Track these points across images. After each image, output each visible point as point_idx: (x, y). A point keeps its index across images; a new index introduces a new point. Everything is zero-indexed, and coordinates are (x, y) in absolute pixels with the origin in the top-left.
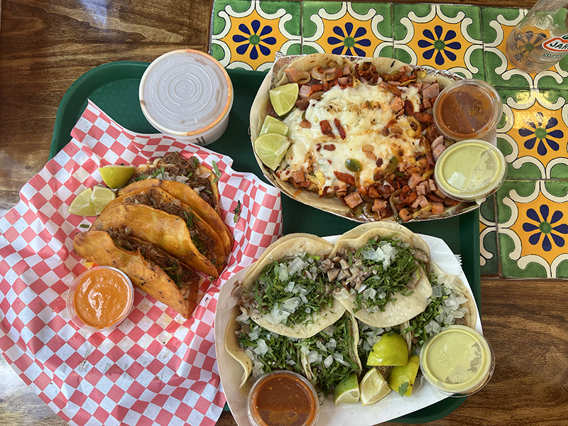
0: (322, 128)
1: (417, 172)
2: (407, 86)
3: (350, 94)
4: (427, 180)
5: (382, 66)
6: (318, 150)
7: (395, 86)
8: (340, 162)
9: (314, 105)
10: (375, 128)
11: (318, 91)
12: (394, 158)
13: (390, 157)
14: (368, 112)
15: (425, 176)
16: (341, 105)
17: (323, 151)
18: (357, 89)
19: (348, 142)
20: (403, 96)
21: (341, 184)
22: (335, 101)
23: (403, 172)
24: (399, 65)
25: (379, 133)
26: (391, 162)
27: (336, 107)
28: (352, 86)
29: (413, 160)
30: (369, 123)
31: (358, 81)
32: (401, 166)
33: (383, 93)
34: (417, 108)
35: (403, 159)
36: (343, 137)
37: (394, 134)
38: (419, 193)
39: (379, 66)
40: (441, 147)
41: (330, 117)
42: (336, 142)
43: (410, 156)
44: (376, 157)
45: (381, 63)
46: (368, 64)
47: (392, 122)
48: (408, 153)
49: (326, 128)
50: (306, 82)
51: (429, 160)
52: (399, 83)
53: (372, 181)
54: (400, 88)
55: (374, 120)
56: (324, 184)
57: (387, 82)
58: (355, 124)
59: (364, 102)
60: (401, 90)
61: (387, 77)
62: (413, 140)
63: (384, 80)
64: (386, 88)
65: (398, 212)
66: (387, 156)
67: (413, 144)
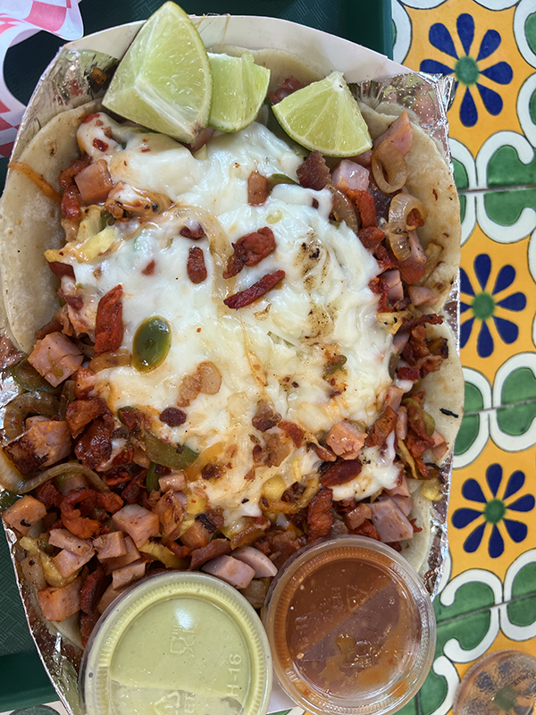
0: (251, 235)
1: (161, 526)
2: (398, 459)
3: (358, 308)
4: (143, 556)
5: (441, 387)
6: (186, 232)
7: (394, 428)
8: (156, 301)
9: (315, 204)
10: (274, 391)
11: (358, 214)
12: (194, 455)
13: (194, 444)
14: (314, 365)
15: (154, 550)
16: (326, 286)
17: (182, 248)
18: (375, 325)
19: (219, 318)
20: (371, 453)
21: (89, 314)
22: (333, 265)
23: (158, 487)
24: (449, 430)
25: (261, 403)
26: (180, 448)
27: (316, 271)
28: (382, 308)
29: (196, 509)
30: (284, 372)
31: (397, 326)
32: (174, 481)
33: (371, 399)
34: (342, 492)
35: (195, 480)
36: (234, 303)
37: (262, 444)
38: (98, 542)
39: (441, 380)
40: (243, 574)
41: (286, 257)
42: (217, 285)
43: (207, 499)
44: (186, 403)
45: (450, 384)
46: (443, 350)
47: (296, 434)
48: (216, 493)
49: (254, 247)
50: (380, 178)
51: (205, 552)
52: (402, 434)
53: (116, 405)
54: (390, 441)
55: (296, 385)
56: (80, 261)
57: (402, 404)
58: (276, 331)
59: (342, 352)
60: (385, 446)
61: (414, 402)
62: (255, 499)
63: (406, 396)
64: (389, 403)
65: (33, 494)
66: (195, 435)
67: (245, 501)
